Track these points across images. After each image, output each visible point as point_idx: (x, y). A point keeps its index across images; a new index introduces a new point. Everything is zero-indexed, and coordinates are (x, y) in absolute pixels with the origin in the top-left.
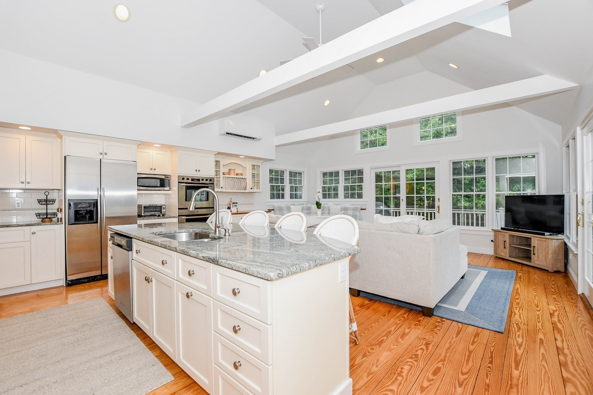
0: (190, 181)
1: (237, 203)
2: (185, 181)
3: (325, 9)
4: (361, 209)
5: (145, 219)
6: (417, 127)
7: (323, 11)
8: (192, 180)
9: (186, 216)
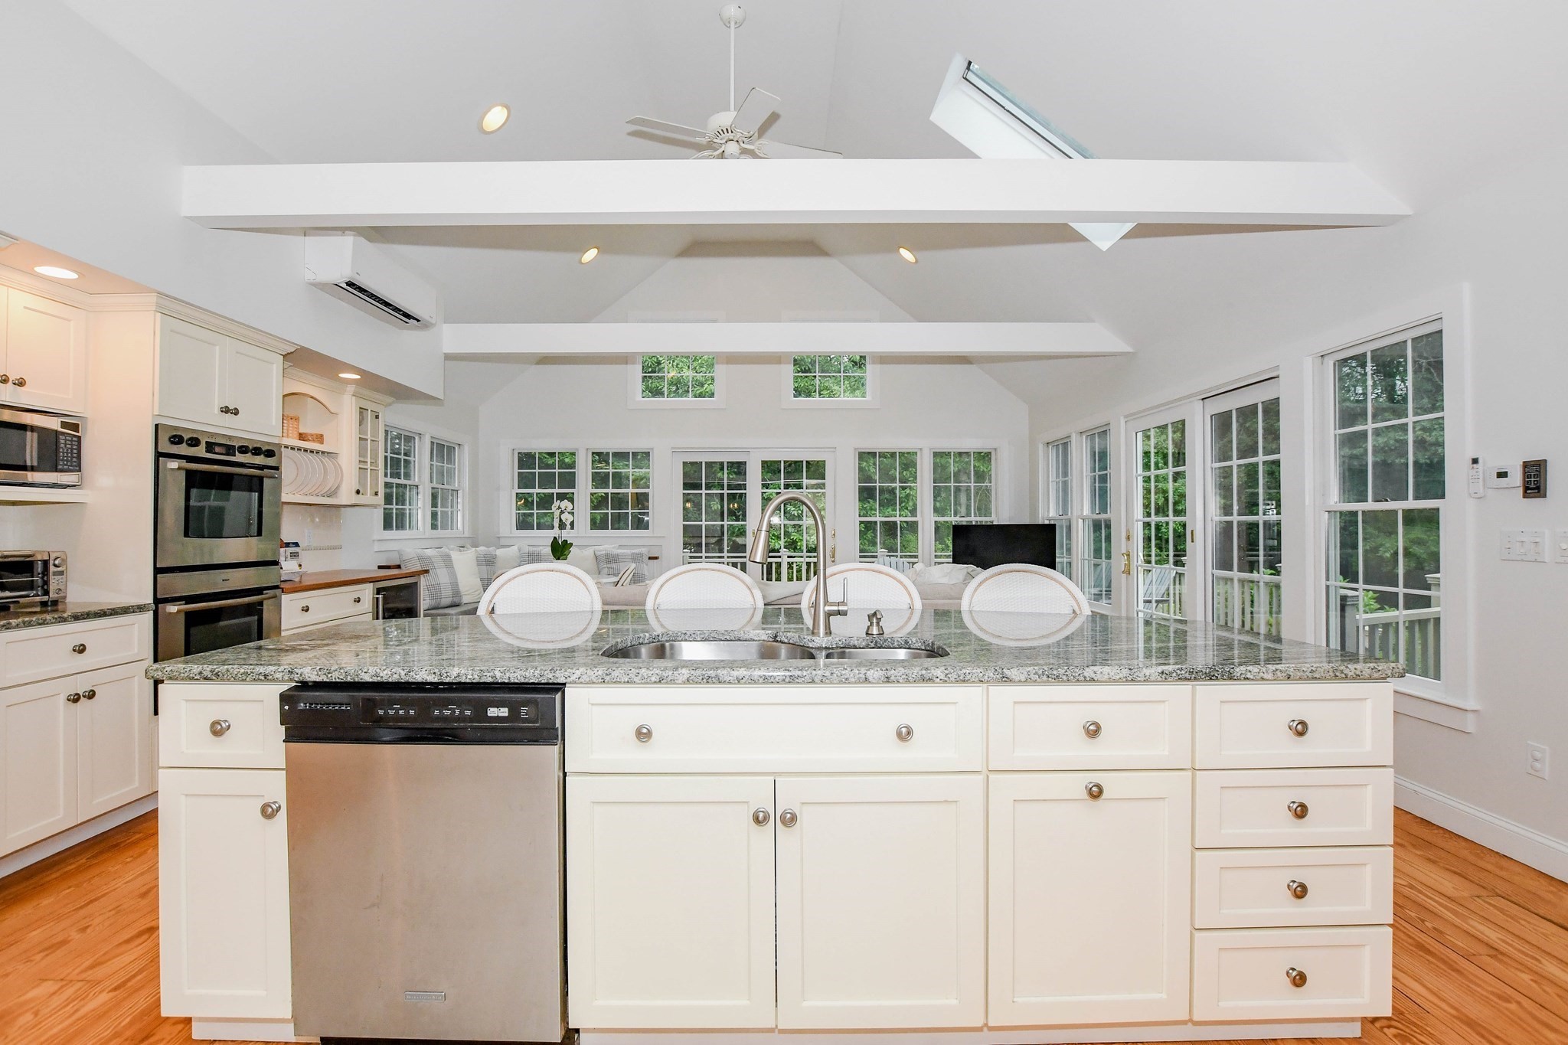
0: (200, 451)
1: (297, 545)
2: (183, 449)
3: (744, 20)
4: (650, 558)
5: (17, 626)
6: (789, 370)
7: (738, 25)
8: (210, 447)
9: (190, 599)
